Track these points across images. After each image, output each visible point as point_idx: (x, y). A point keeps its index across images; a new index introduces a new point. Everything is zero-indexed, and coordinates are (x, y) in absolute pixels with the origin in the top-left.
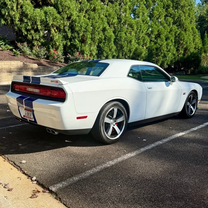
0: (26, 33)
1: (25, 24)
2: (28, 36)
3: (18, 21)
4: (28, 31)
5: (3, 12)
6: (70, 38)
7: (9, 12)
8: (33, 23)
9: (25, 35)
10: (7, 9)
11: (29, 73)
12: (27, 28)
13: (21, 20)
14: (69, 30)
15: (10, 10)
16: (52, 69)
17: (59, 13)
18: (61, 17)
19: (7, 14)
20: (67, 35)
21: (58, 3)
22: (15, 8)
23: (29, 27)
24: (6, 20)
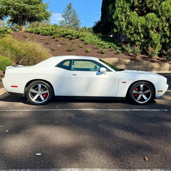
0: (130, 37)
1: (130, 30)
2: (131, 39)
3: (125, 28)
4: (131, 34)
5: (115, 24)
6: (169, 36)
7: (119, 23)
8: (135, 28)
9: (129, 38)
10: (118, 21)
11: (122, 66)
12: (131, 33)
13: (127, 28)
14: (168, 29)
15: (120, 21)
16: (142, 63)
17: (159, 17)
18: (160, 20)
19: (118, 24)
20: (166, 34)
21: (158, 9)
22: (124, 19)
23: (132, 32)
24: (117, 29)
